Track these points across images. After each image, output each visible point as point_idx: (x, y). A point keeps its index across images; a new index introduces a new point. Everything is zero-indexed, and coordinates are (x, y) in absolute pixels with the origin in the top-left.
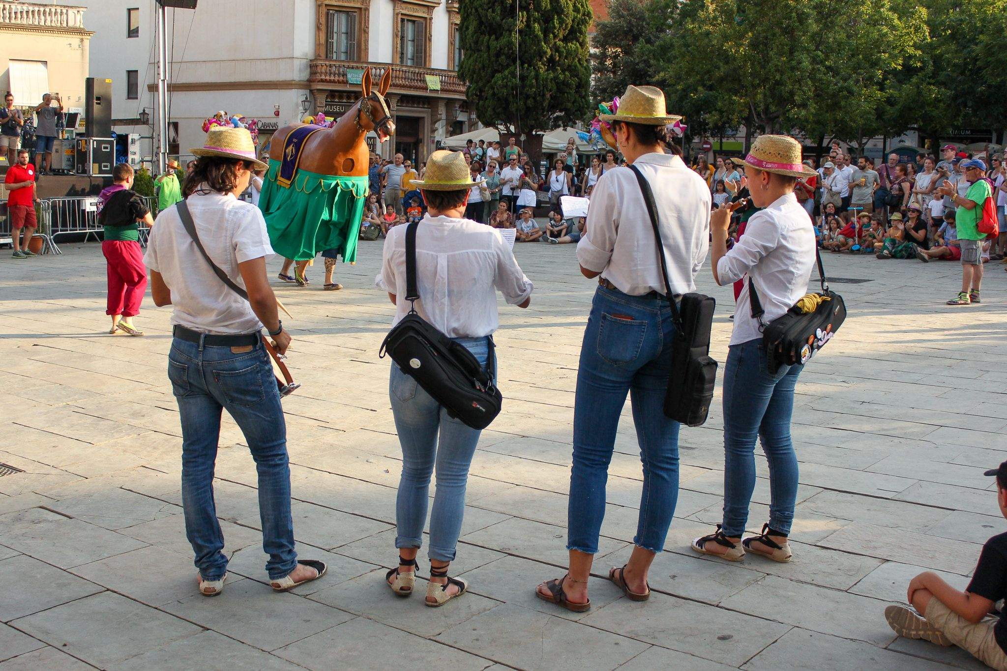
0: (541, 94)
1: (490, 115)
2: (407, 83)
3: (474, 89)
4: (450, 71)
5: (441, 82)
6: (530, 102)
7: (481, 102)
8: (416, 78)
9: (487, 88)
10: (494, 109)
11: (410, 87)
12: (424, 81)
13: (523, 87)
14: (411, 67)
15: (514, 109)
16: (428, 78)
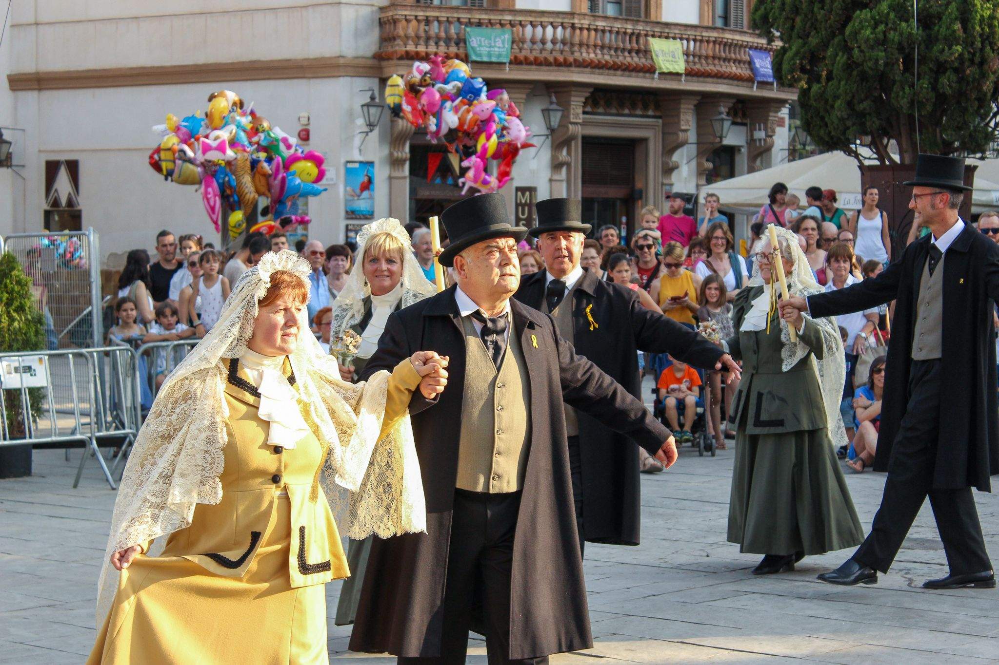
0: (977, 59)
1: (842, 120)
2: (607, 57)
3: (797, 53)
4: (707, 28)
5: (687, 54)
6: (947, 82)
7: (815, 87)
8: (628, 46)
9: (830, 52)
10: (850, 104)
11: (615, 67)
12: (646, 52)
13: (930, 41)
14: (616, 19)
15: (904, 102)
16: (657, 45)
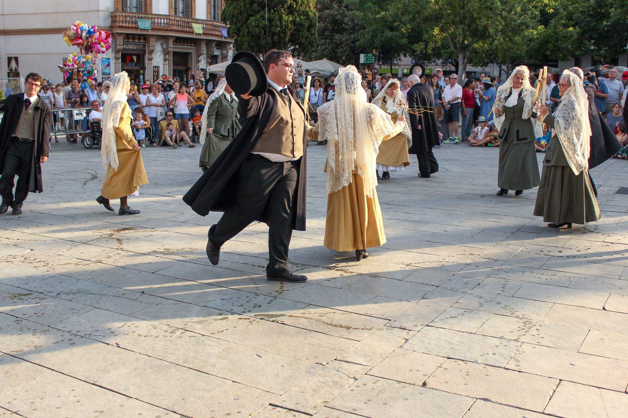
0: (284, 32)
1: (247, 48)
2: (180, 29)
3: (234, 28)
4: (209, 21)
5: (203, 28)
6: (276, 38)
7: (239, 38)
8: (186, 25)
9: (243, 28)
10: (249, 43)
11: (182, 32)
12: (191, 27)
13: (271, 26)
14: (182, 17)
15: (264, 43)
16: (194, 25)
